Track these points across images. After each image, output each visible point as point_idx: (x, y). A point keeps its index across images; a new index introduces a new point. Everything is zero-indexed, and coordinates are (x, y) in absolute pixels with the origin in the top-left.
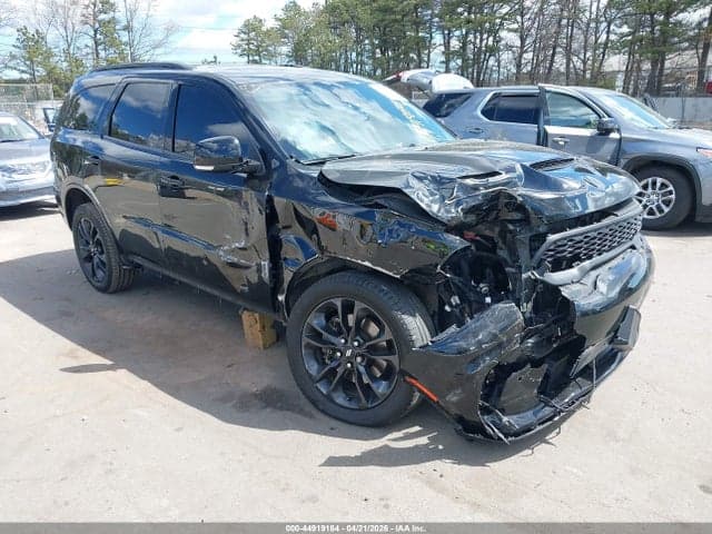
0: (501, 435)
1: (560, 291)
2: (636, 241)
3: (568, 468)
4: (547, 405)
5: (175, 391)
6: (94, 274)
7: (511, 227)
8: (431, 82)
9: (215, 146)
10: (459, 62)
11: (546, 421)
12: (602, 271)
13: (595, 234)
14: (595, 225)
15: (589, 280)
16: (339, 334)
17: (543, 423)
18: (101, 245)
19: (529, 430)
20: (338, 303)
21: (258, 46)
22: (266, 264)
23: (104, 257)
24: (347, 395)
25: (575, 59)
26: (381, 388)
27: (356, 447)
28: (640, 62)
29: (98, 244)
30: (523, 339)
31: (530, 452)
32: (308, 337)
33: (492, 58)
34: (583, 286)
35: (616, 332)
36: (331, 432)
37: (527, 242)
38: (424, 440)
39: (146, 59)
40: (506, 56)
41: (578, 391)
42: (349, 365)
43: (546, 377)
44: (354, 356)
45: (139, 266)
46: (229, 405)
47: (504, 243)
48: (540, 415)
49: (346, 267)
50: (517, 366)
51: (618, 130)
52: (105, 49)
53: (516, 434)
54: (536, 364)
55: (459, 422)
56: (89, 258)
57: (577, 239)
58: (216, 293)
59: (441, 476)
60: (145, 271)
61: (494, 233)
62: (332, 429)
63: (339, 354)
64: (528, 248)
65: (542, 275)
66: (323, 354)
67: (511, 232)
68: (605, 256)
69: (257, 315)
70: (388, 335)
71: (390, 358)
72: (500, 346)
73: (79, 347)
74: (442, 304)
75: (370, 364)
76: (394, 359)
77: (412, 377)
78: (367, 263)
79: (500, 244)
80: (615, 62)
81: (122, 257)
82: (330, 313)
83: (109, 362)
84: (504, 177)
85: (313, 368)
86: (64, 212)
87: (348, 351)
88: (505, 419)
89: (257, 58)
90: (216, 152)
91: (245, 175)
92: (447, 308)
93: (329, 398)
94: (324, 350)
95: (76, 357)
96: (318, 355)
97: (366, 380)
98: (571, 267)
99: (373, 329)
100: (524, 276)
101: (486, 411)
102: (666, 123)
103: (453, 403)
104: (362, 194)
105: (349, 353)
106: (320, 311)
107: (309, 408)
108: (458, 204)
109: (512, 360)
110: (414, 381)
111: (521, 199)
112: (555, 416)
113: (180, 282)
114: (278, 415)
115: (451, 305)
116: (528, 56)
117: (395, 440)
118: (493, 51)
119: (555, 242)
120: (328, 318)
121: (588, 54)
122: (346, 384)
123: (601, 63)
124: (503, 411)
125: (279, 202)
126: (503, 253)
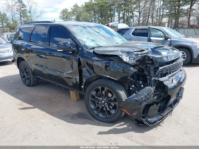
0: (148, 124)
1: (163, 83)
2: (181, 68)
3: (167, 133)
4: (160, 115)
5: (52, 114)
6: (26, 81)
7: (148, 65)
8: (117, 26)
9: (63, 44)
10: (123, 20)
11: (160, 120)
12: (174, 77)
13: (172, 67)
14: (171, 64)
15: (170, 80)
16: (100, 96)
17: (159, 120)
18: (28, 73)
19: (156, 122)
20: (100, 88)
21: (66, 17)
22: (78, 77)
23: (28, 76)
24: (103, 114)
25: (154, 19)
26: (113, 112)
27: (106, 129)
28: (172, 20)
29: (27, 72)
30: (154, 97)
31: (156, 128)
32: (91, 98)
33: (132, 19)
34: (169, 82)
35: (178, 94)
36: (99, 125)
37: (153, 69)
38: (125, 126)
39: (35, 20)
40: (135, 18)
41: (169, 111)
42: (103, 105)
43: (160, 107)
44: (105, 103)
45: (39, 79)
46: (68, 118)
47: (146, 70)
48: (159, 118)
49: (101, 77)
50: (152, 104)
51: (170, 38)
52: (23, 18)
53: (152, 124)
54: (157, 103)
55: (136, 121)
56: (24, 77)
57: (167, 68)
58: (62, 86)
59: (132, 136)
60: (41, 80)
61: (143, 67)
62: (99, 124)
63: (100, 102)
64: (153, 71)
65: (158, 78)
66: (95, 102)
67: (148, 66)
68: (174, 73)
69: (74, 92)
70: (115, 96)
71: (115, 103)
72: (148, 99)
73: (23, 102)
74: (129, 87)
75: (109, 105)
76: (117, 103)
77: (123, 108)
78: (108, 76)
79: (145, 70)
80: (165, 20)
81: (34, 76)
82: (97, 90)
83: (32, 106)
84: (146, 51)
85: (93, 107)
86: (16, 64)
87: (103, 101)
88: (149, 119)
89: (66, 20)
90: (63, 46)
91: (71, 52)
92: (131, 89)
93: (97, 115)
94: (95, 101)
95: (22, 105)
96: (94, 103)
97: (108, 109)
98: (166, 76)
99: (110, 95)
100: (153, 79)
101: (143, 117)
102: (182, 36)
103: (135, 115)
104: (106, 57)
105: (103, 102)
106: (94, 90)
107: (91, 118)
108: (134, 59)
109: (151, 103)
110: (123, 110)
111: (151, 57)
112: (162, 118)
113: (52, 83)
114: (83, 120)
115: (132, 88)
116: (141, 18)
117: (117, 126)
118: (132, 17)
119: (161, 69)
120: (97, 92)
121: (158, 18)
122: (102, 111)
123: (161, 20)
124: (148, 117)
125: (82, 60)
126: (146, 73)
